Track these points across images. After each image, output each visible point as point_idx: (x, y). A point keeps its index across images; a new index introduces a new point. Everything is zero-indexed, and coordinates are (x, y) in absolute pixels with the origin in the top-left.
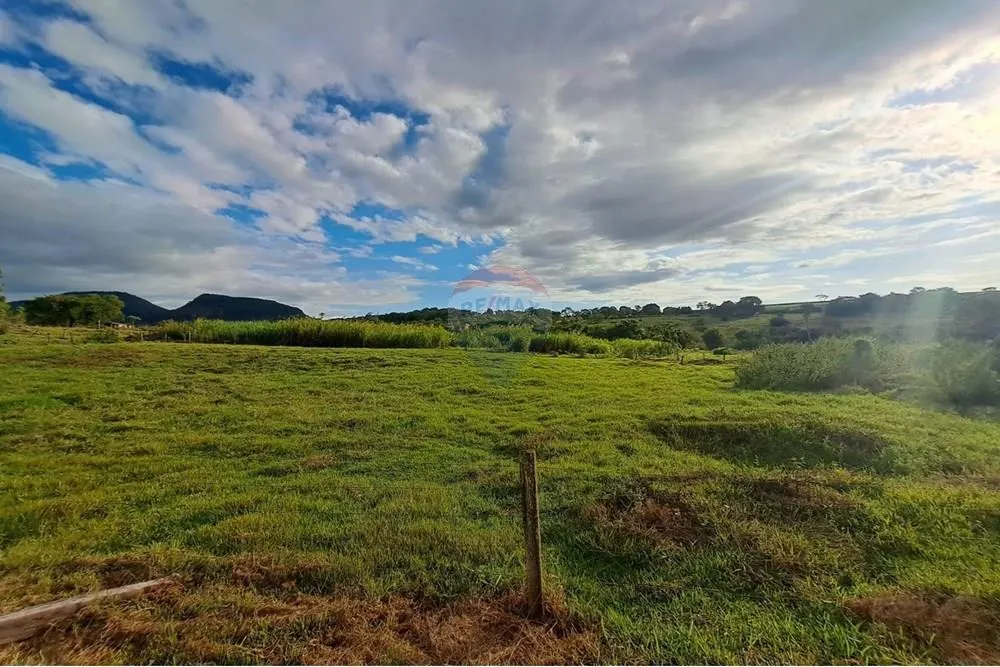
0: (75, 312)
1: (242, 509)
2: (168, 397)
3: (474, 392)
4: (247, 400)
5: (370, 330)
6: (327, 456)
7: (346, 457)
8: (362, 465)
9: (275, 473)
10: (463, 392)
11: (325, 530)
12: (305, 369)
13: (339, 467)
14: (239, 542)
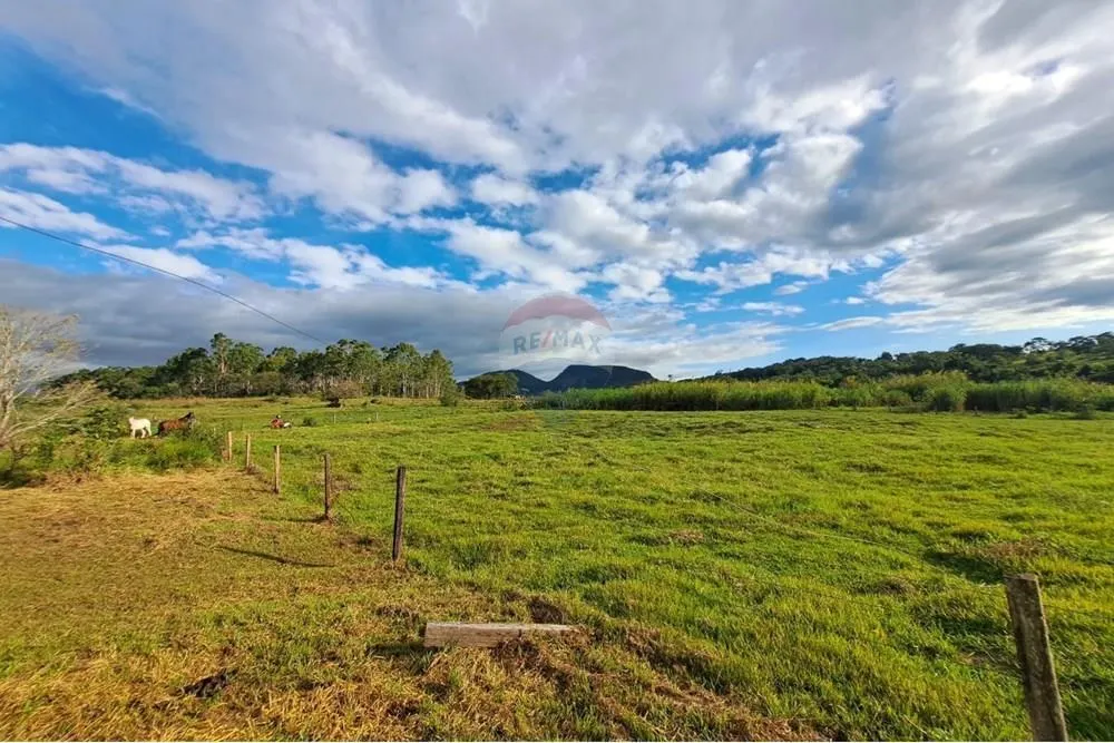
0: (490, 388)
1: (624, 574)
2: (553, 458)
3: (876, 468)
4: (613, 464)
5: (723, 390)
6: (695, 532)
7: (716, 535)
8: (737, 549)
9: (648, 541)
10: (861, 468)
11: (709, 616)
12: (660, 435)
13: (710, 547)
14: (628, 607)
